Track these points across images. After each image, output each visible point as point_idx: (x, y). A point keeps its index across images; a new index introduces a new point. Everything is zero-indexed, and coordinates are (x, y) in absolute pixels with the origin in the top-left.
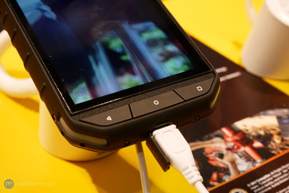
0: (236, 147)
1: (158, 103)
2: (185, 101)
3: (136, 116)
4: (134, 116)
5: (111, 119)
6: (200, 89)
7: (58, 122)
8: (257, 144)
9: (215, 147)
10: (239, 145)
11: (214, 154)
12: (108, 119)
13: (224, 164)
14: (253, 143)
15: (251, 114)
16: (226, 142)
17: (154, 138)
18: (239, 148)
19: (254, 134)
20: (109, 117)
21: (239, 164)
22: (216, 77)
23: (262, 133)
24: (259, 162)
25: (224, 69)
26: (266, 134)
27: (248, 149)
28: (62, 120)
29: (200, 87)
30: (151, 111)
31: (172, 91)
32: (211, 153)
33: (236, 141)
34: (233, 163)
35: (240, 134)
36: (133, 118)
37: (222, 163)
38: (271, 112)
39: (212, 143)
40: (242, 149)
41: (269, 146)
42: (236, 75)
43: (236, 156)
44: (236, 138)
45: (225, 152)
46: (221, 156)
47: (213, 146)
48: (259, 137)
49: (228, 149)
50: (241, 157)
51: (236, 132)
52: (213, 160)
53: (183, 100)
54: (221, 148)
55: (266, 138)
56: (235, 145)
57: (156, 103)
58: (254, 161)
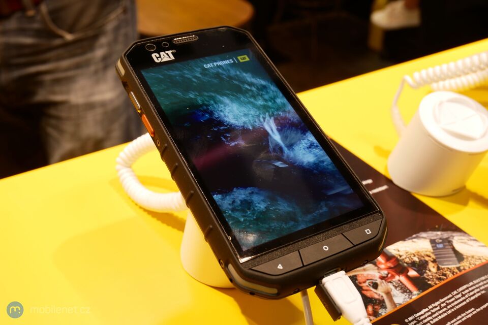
0: (389, 275)
1: (328, 249)
2: (355, 246)
3: (307, 264)
4: (305, 264)
5: (281, 268)
6: (368, 232)
7: (227, 269)
8: (412, 273)
9: (368, 275)
10: (394, 273)
11: (367, 283)
12: (279, 267)
13: (379, 295)
14: (408, 271)
15: (403, 238)
16: (379, 268)
17: (324, 285)
18: (393, 276)
19: (407, 260)
20: (280, 265)
21: (394, 295)
22: (383, 217)
23: (416, 259)
24: (416, 294)
25: (370, 181)
26: (420, 261)
27: (402, 279)
28: (230, 267)
29: (368, 230)
30: (322, 258)
31: (341, 235)
32: (364, 282)
33: (390, 268)
34: (388, 293)
35: (393, 260)
36: (304, 266)
37: (376, 293)
38: (423, 235)
39: (364, 270)
40: (397, 278)
41: (425, 275)
42: (384, 188)
43: (391, 286)
44: (389, 264)
45: (379, 281)
46: (375, 286)
47: (365, 273)
48: (413, 264)
49: (382, 278)
50: (396, 287)
51: (389, 258)
52: (366, 290)
53: (352, 245)
54: (374, 276)
55: (421, 266)
56: (389, 273)
57: (326, 248)
58: (411, 292)
